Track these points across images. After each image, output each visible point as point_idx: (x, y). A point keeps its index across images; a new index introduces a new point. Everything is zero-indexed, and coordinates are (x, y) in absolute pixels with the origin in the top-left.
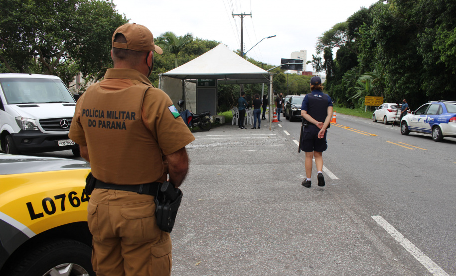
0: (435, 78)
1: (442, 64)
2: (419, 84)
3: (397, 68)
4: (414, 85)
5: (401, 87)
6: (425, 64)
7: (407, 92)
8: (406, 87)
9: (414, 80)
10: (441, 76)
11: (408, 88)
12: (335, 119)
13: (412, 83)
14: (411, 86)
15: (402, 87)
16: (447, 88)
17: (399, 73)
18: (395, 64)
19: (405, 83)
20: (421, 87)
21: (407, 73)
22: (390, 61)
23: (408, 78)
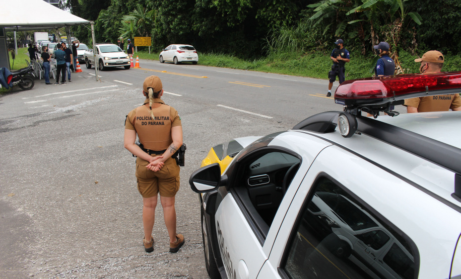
0: (205, 19)
1: (215, 8)
2: (190, 25)
3: (170, 10)
4: (186, 26)
5: (175, 28)
6: (198, 7)
7: (181, 32)
8: (180, 28)
9: (186, 22)
10: (211, 18)
11: (181, 29)
12: (139, 63)
13: (184, 24)
14: (184, 27)
15: (177, 28)
16: (217, 29)
17: (172, 15)
18: (168, 6)
19: (179, 24)
20: (193, 27)
21: (179, 15)
22: (163, 3)
23: (181, 19)
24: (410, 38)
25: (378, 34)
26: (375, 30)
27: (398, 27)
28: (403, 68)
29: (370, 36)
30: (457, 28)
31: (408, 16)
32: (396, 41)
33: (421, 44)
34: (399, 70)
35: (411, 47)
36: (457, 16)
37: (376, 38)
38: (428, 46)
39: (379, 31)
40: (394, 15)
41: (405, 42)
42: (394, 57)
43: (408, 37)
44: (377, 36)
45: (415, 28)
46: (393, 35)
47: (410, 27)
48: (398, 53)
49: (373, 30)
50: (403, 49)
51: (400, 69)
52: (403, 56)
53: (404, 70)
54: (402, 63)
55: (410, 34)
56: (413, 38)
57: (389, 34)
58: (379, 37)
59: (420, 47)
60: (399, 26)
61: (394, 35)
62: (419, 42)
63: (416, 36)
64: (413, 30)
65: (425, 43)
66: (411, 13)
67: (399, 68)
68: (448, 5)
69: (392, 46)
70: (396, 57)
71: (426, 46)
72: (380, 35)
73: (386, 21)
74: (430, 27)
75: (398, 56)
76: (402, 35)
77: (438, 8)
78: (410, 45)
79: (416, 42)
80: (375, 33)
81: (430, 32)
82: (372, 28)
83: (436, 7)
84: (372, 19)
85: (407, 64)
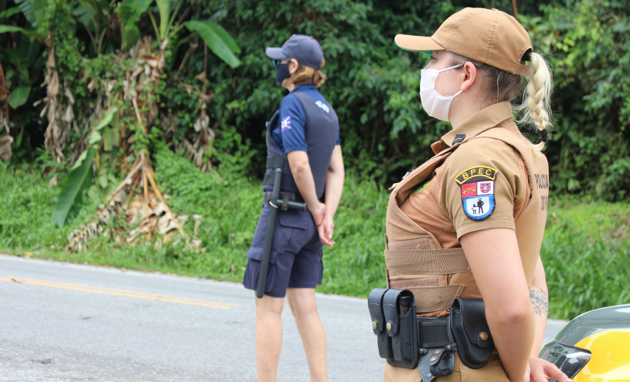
24: (190, 111)
25: (73, 86)
26: (62, 69)
27: (151, 68)
28: (179, 213)
29: (43, 93)
30: (346, 91)
31: (185, 33)
32: (147, 114)
33: (225, 134)
34: (164, 219)
35: (192, 142)
36: (348, 51)
37: (63, 100)
38: (248, 141)
39: (78, 75)
40: (138, 24)
41: (171, 123)
42: (140, 171)
43: (182, 107)
44: (68, 93)
45: (208, 77)
46: (134, 93)
47: (189, 74)
48: (152, 159)
49: (57, 68)
50: (166, 148)
51: (169, 215)
52: (171, 171)
53: (184, 218)
54: (171, 193)
55: (188, 98)
56: (200, 111)
57: (120, 91)
58: (77, 97)
59: (223, 144)
60: (154, 63)
61: (139, 93)
62: (220, 128)
63: (211, 105)
64: (200, 83)
65: (238, 131)
66: (194, 25)
67: (164, 213)
68: (318, 14)
69: (133, 133)
70: (148, 174)
71: (243, 143)
72: (80, 90)
73: (98, 41)
74: (261, 77)
75: (154, 168)
76: (163, 99)
77: (289, 17)
78: (190, 134)
79: (211, 125)
80: (61, 82)
81: (266, 94)
82: (51, 63)
83: (283, 15)
84: (52, 28)
85: (189, 197)
